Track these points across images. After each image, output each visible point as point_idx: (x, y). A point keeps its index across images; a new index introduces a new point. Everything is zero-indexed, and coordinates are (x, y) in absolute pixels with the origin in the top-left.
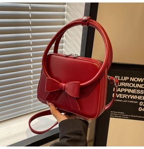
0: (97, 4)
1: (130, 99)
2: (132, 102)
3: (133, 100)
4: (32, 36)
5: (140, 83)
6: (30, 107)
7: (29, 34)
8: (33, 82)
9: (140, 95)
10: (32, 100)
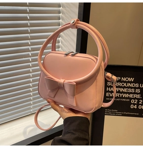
0: (89, 4)
1: (122, 97)
2: (124, 100)
3: (125, 98)
4: (31, 43)
5: (131, 82)
6: (30, 109)
7: (28, 41)
8: (32, 85)
9: (131, 93)
10: (31, 102)
